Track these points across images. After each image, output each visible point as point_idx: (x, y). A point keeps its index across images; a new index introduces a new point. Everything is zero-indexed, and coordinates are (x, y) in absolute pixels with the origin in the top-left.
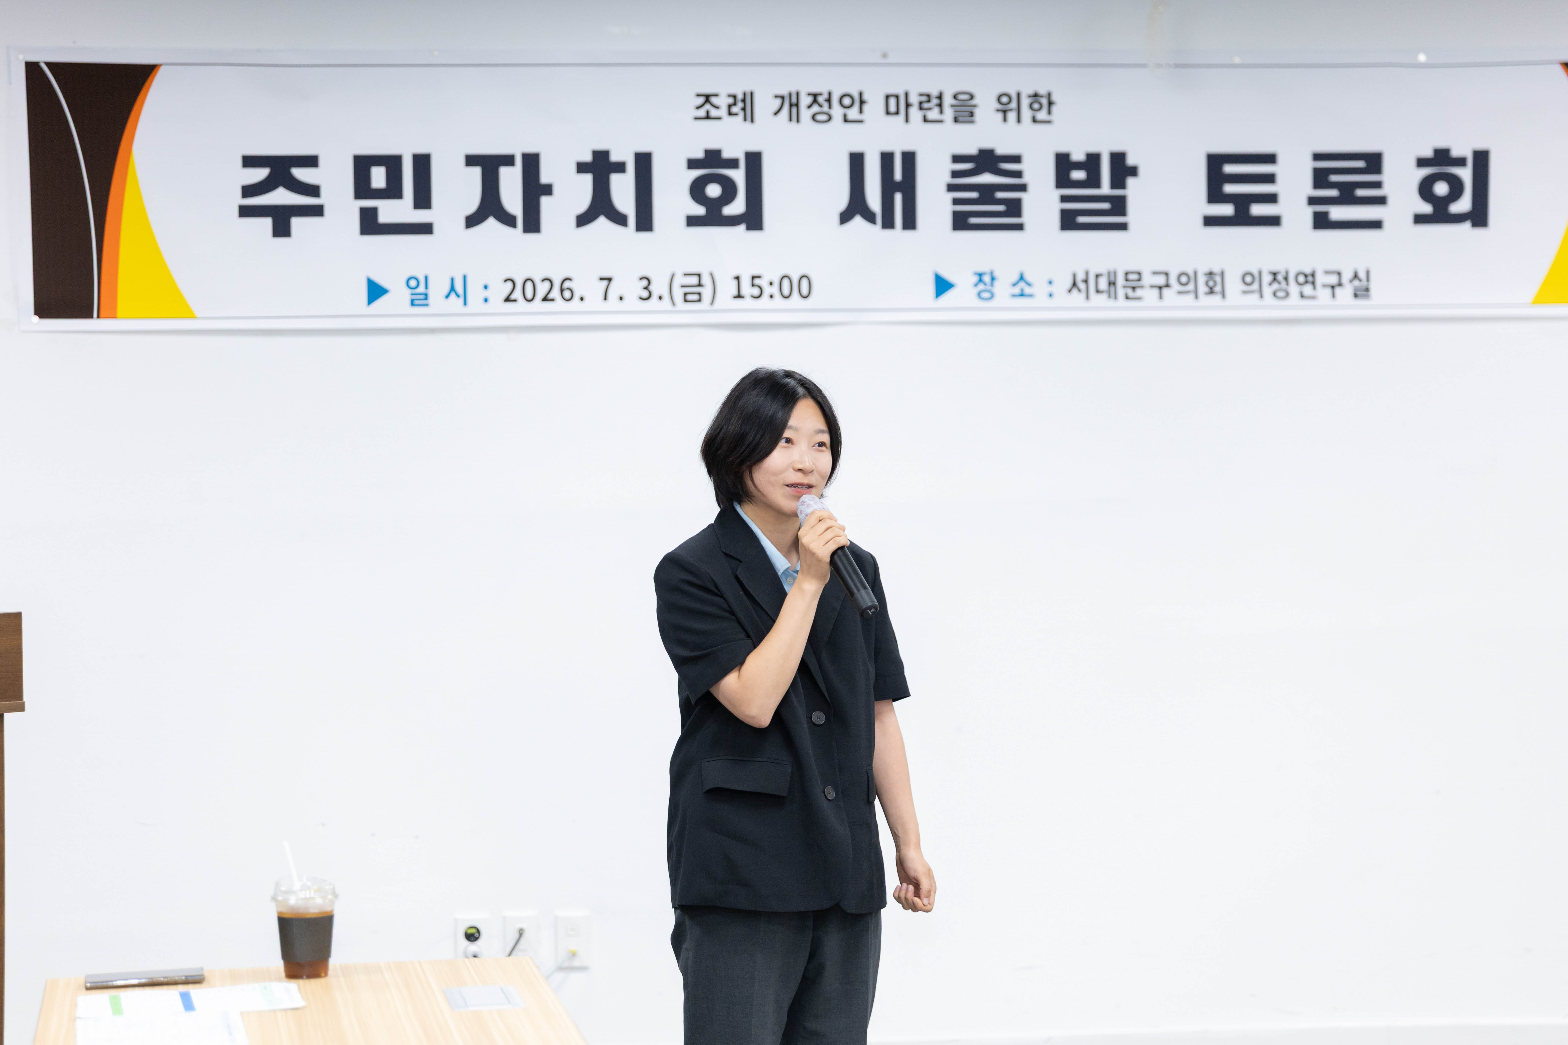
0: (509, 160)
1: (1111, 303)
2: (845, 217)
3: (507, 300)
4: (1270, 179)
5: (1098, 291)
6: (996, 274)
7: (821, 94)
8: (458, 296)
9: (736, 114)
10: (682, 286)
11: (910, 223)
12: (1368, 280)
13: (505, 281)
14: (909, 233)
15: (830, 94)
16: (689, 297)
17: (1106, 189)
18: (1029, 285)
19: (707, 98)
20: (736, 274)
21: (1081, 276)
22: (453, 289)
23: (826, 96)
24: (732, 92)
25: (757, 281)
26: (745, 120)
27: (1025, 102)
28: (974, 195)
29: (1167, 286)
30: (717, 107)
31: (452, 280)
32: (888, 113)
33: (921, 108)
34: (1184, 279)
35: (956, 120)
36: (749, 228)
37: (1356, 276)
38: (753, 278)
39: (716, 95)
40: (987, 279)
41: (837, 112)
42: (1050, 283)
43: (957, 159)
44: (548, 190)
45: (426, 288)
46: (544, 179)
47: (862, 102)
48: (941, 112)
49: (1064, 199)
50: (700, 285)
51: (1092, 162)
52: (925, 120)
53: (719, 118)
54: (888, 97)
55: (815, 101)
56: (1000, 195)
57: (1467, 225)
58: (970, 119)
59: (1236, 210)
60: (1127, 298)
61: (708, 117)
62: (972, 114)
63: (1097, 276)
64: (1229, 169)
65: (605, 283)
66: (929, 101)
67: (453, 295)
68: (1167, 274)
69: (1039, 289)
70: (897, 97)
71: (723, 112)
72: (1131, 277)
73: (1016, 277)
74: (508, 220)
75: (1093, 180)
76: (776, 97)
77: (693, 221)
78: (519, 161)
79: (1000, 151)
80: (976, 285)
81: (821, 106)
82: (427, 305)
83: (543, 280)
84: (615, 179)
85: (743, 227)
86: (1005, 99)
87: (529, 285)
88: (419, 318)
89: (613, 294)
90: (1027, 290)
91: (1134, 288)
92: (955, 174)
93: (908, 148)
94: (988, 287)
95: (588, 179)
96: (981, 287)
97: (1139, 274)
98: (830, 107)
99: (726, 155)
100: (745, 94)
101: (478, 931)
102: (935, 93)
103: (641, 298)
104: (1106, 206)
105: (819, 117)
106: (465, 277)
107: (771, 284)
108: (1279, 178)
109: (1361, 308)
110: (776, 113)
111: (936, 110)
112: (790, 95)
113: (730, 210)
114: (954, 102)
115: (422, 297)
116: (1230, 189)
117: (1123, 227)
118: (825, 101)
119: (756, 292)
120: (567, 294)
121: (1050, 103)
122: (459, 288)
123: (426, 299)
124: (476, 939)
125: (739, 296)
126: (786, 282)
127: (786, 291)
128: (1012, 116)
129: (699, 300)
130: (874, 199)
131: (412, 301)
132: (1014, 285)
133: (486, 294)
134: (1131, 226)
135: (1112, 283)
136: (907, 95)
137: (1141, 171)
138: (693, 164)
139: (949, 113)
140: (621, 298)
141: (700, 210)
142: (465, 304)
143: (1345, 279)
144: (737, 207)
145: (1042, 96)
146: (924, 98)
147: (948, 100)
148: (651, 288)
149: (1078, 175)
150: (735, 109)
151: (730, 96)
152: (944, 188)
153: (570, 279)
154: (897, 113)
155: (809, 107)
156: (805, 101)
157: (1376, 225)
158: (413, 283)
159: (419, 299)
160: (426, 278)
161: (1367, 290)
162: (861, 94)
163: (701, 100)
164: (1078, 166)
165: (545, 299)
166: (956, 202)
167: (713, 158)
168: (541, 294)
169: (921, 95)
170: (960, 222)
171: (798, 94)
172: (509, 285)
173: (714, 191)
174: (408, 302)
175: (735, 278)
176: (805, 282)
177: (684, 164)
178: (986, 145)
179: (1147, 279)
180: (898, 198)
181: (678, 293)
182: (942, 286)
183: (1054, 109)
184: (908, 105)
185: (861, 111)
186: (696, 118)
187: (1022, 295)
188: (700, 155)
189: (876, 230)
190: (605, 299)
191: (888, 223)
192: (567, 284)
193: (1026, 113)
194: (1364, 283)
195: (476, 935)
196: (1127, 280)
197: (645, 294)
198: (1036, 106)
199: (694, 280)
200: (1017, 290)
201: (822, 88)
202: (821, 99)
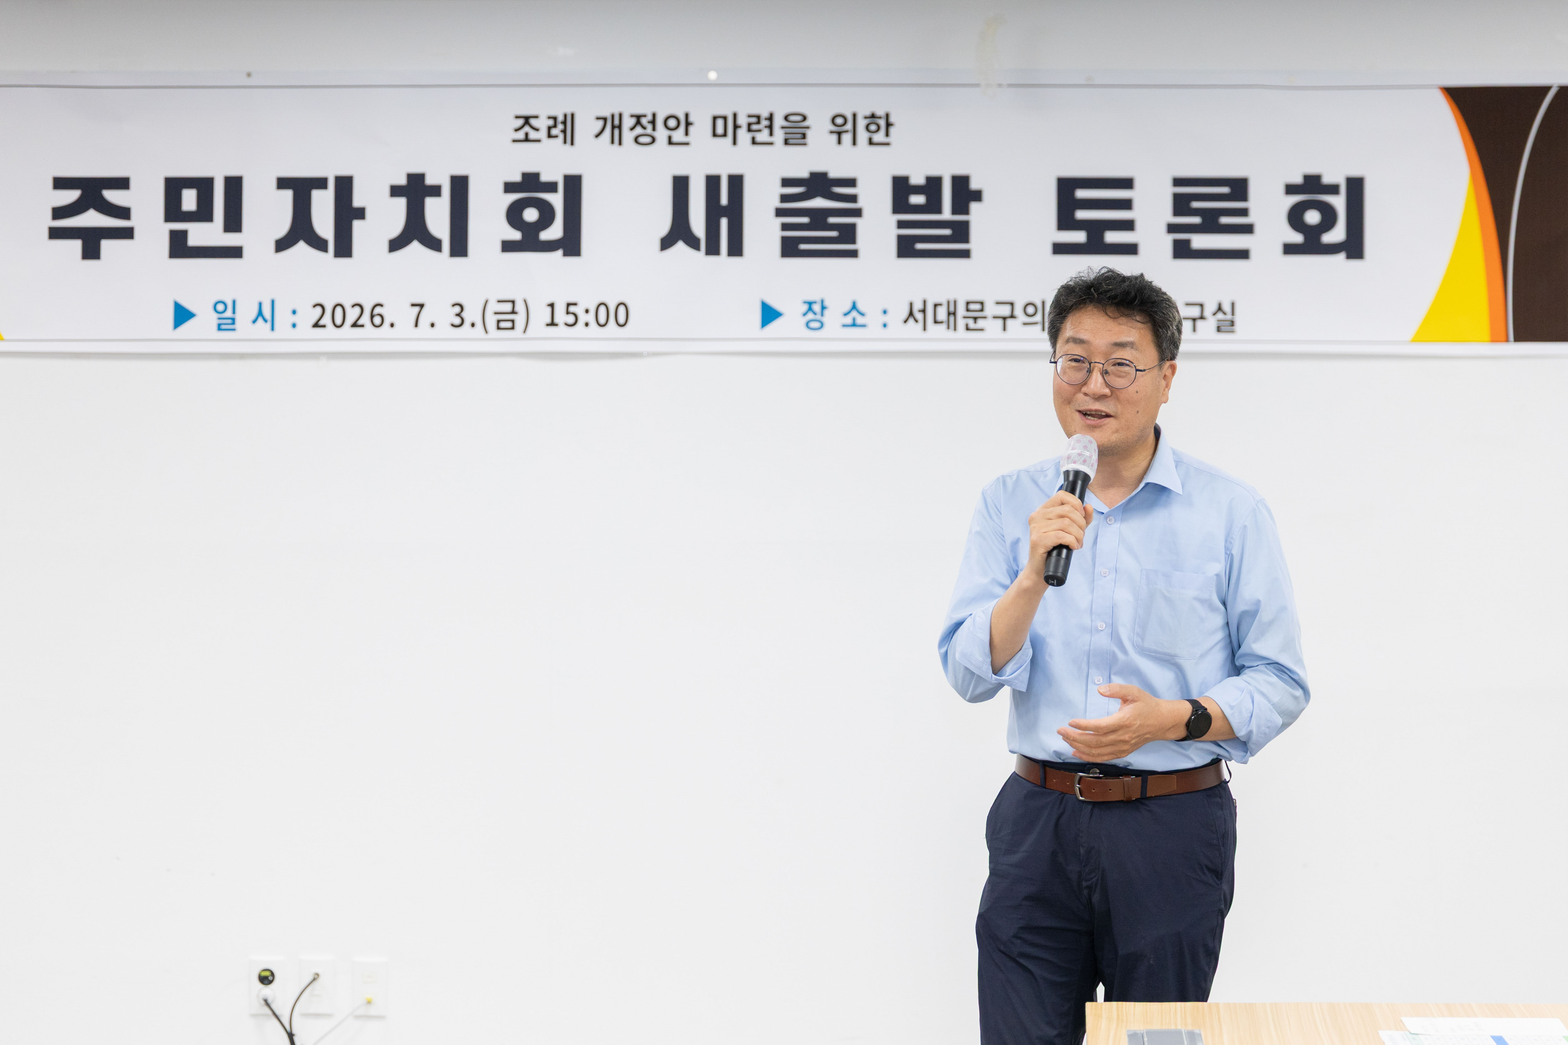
0: (321, 183)
1: (951, 334)
2: (667, 243)
3: (316, 325)
4: (1126, 204)
5: (936, 322)
6: (826, 303)
7: (645, 116)
8: (266, 321)
9: (556, 137)
10: (496, 313)
11: (736, 249)
12: (1233, 314)
13: (314, 306)
14: (735, 260)
15: (654, 115)
16: (502, 325)
17: (947, 214)
18: (862, 314)
19: (527, 120)
20: (550, 302)
21: (918, 306)
22: (260, 313)
23: (650, 118)
24: (553, 114)
25: (572, 309)
26: (565, 142)
27: (861, 123)
28: (805, 220)
29: (1012, 316)
30: (537, 130)
31: (260, 304)
32: (715, 135)
33: (749, 130)
34: (1031, 310)
35: (786, 142)
36: (565, 254)
37: (1220, 309)
38: (569, 305)
39: (536, 117)
40: (817, 308)
41: (661, 134)
42: (885, 312)
43: (786, 182)
44: (360, 214)
45: (234, 312)
46: (357, 203)
47: (688, 124)
48: (771, 134)
49: (901, 224)
50: (513, 312)
51: (933, 185)
52: (754, 142)
53: (539, 141)
54: (715, 118)
55: (638, 123)
56: (832, 220)
57: (1342, 256)
58: (802, 141)
59: (1089, 237)
60: (968, 329)
61: (527, 139)
62: (804, 136)
63: (936, 306)
64: (1082, 194)
65: (417, 309)
66: (758, 123)
67: (260, 320)
68: (1012, 304)
69: (873, 319)
70: (725, 118)
71: (542, 134)
72: (972, 307)
73: (848, 306)
74: (320, 244)
75: (934, 205)
76: (598, 118)
77: (508, 246)
78: (331, 184)
79: (833, 174)
80: (805, 314)
81: (644, 128)
82: (234, 330)
83: (353, 306)
84: (430, 203)
85: (560, 252)
86: (839, 121)
87: (339, 310)
88: (226, 343)
89: (424, 321)
90: (860, 320)
91: (975, 319)
92: (784, 198)
93: (735, 171)
94: (818, 317)
95: (401, 203)
96: (810, 316)
97: (982, 303)
98: (654, 129)
99: (544, 178)
100: (565, 116)
101: (272, 974)
102: (765, 114)
103: (453, 325)
104: (947, 232)
105: (642, 140)
106: (273, 302)
107: (587, 311)
108: (1136, 204)
109: (1225, 343)
110: (597, 136)
111: (766, 132)
112: (613, 116)
113: (546, 235)
114: (785, 124)
115: (230, 321)
116: (1082, 215)
117: (966, 254)
118: (649, 122)
119: (571, 319)
120: (377, 320)
121: (888, 125)
122: (267, 313)
123: (233, 323)
124: (271, 982)
125: (553, 324)
126: (602, 309)
127: (602, 320)
128: (847, 138)
129: (513, 328)
130: (698, 224)
131: (219, 325)
132: (846, 314)
133: (294, 319)
134: (973, 254)
135: (952, 314)
136: (735, 116)
137: (985, 196)
138: (509, 187)
139: (779, 135)
140: (433, 325)
141: (516, 235)
142: (273, 329)
143: (1208, 313)
144: (555, 232)
145: (880, 118)
146: (754, 120)
147: (779, 122)
148: (464, 315)
149: (917, 199)
150: (554, 132)
151: (549, 118)
152: (772, 212)
153: (381, 305)
154: (725, 135)
155: (632, 129)
156: (628, 122)
157: (1243, 254)
158: (220, 307)
159: (227, 324)
160: (234, 302)
161: (1232, 323)
162: (687, 115)
163: (521, 122)
164: (917, 190)
165: (355, 325)
166: (785, 227)
167: (531, 181)
168: (350, 320)
169: (750, 116)
170: (790, 248)
171: (620, 115)
172: (319, 310)
173: (531, 215)
174: (215, 327)
175: (548, 305)
176: (622, 309)
177: (501, 188)
178: (819, 168)
179: (991, 309)
180: (724, 222)
181: (491, 321)
182: (769, 314)
183: (892, 130)
184: (736, 127)
185: (687, 134)
186: (514, 141)
187: (854, 325)
188: (518, 178)
189: (700, 256)
190: (416, 325)
191: (713, 249)
192: (378, 310)
193: (862, 135)
194: (1229, 317)
195: (270, 978)
196: (968, 310)
197: (457, 321)
198: (873, 127)
199: (508, 307)
200: (848, 320)
201: (647, 110)
202: (644, 121)
